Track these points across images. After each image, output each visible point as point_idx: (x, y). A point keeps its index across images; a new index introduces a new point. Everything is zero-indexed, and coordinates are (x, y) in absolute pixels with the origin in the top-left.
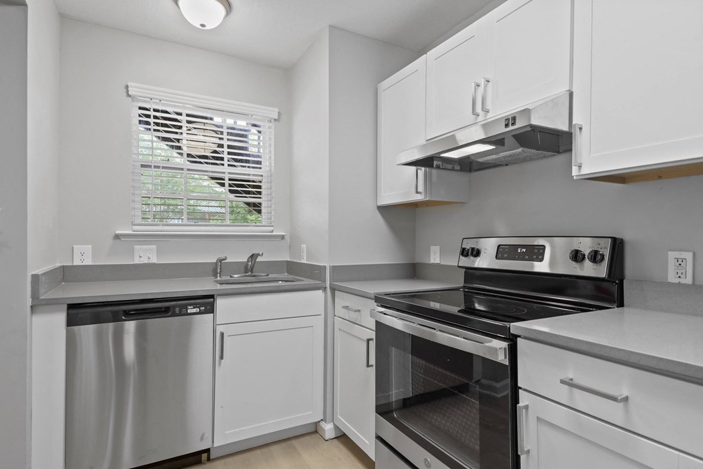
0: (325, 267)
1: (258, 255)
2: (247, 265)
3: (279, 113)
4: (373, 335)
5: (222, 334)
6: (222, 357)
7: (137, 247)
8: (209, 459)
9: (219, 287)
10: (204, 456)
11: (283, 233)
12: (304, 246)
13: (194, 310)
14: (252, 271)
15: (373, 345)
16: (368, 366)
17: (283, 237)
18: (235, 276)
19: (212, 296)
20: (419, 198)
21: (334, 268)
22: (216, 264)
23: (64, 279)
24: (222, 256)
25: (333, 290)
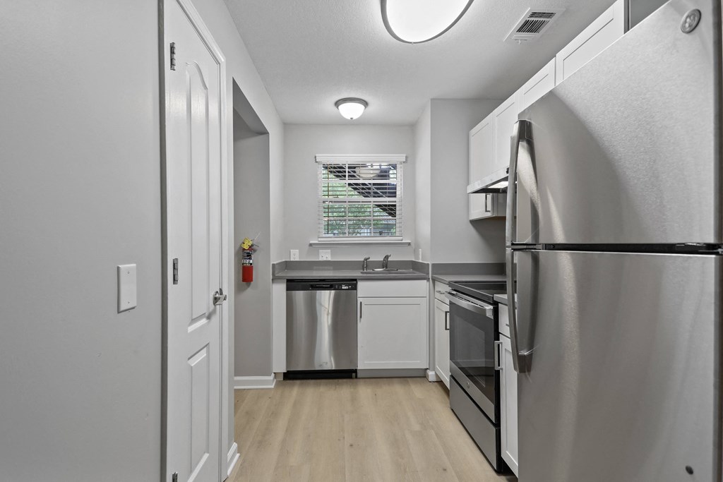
0: (428, 264)
1: (390, 256)
2: (384, 263)
3: (406, 157)
4: (448, 309)
5: (361, 303)
6: (361, 317)
7: (320, 251)
8: (356, 377)
9: (361, 275)
10: (354, 375)
11: (409, 241)
12: (421, 250)
13: (346, 288)
14: (387, 267)
15: (448, 314)
16: (446, 329)
17: (409, 244)
18: (376, 270)
19: (356, 280)
20: (489, 215)
21: (433, 265)
22: (364, 261)
23: (286, 268)
24: (367, 257)
25: (434, 280)
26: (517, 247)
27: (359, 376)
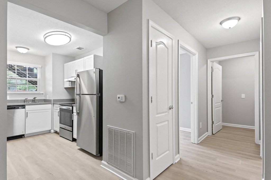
0: (51, 100)
1: (36, 98)
2: (33, 100)
3: (42, 66)
4: (59, 111)
5: (27, 113)
6: (27, 117)
8: (24, 137)
10: (23, 136)
12: (48, 96)
13: (21, 108)
14: (34, 101)
15: (59, 112)
16: (58, 116)
17: (43, 94)
18: (30, 102)
19: (25, 105)
20: (70, 87)
21: (53, 100)
22: (25, 100)
24: (26, 98)
25: (53, 104)
26: (77, 95)
27: (25, 137)
